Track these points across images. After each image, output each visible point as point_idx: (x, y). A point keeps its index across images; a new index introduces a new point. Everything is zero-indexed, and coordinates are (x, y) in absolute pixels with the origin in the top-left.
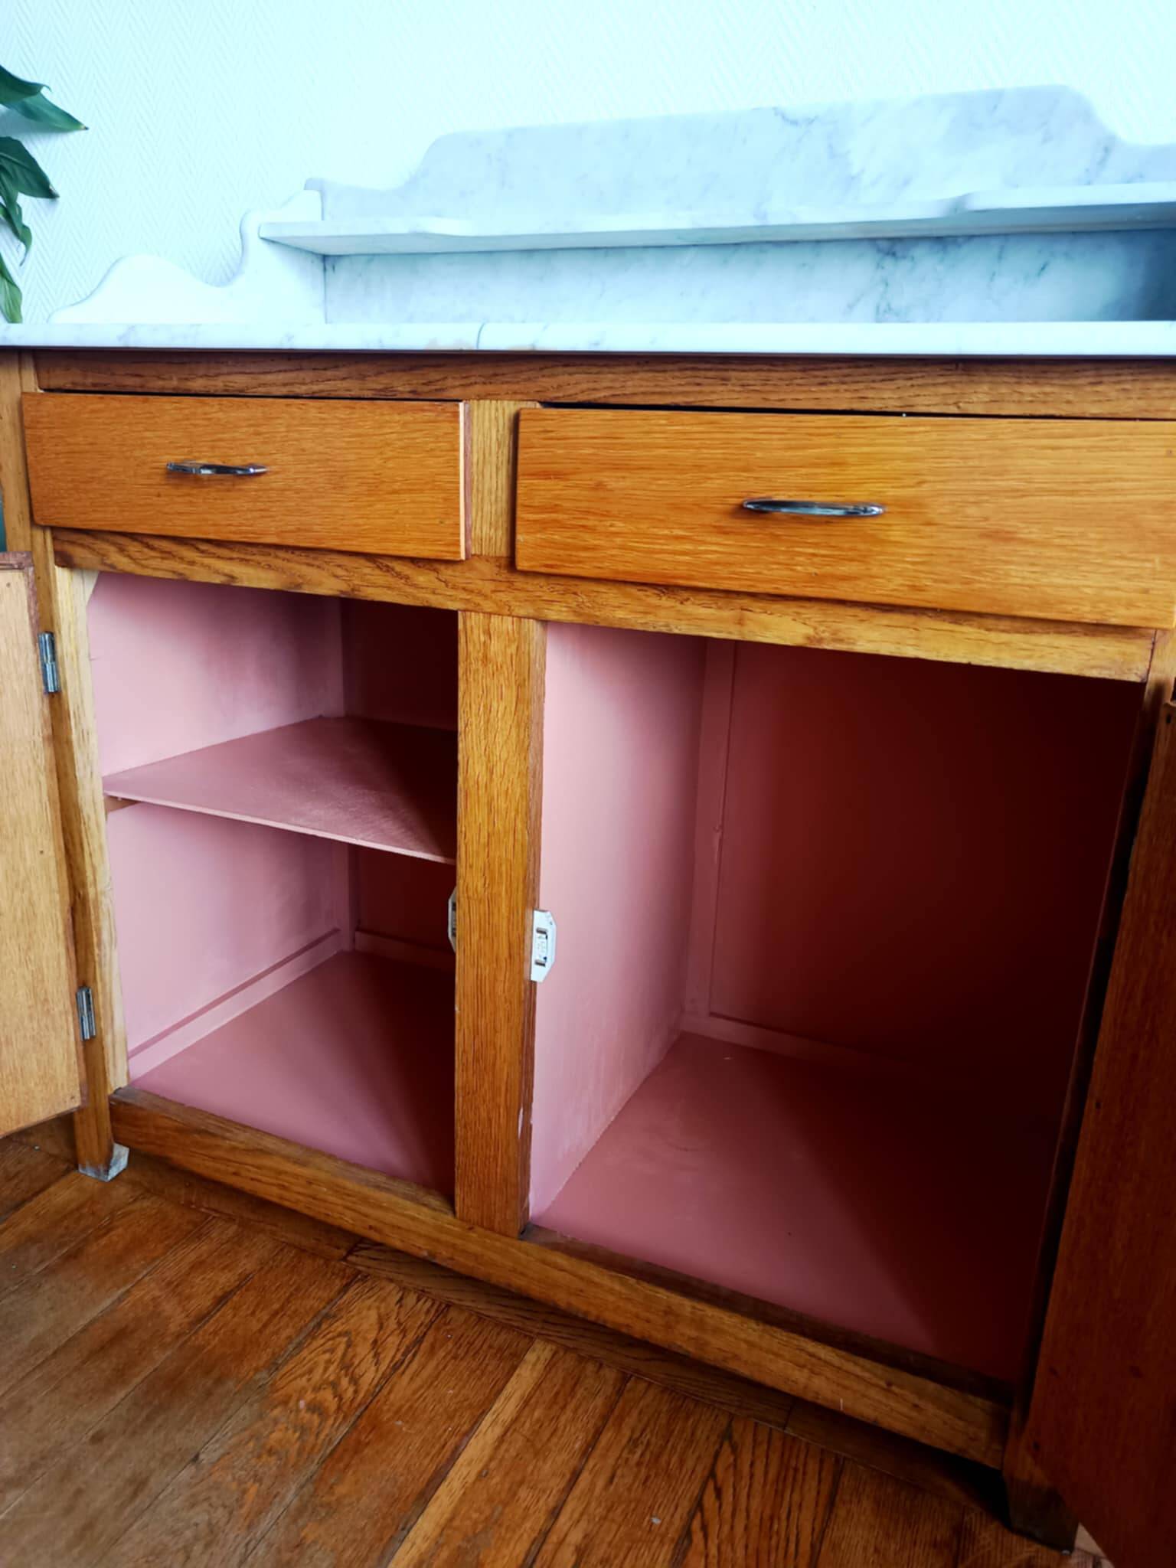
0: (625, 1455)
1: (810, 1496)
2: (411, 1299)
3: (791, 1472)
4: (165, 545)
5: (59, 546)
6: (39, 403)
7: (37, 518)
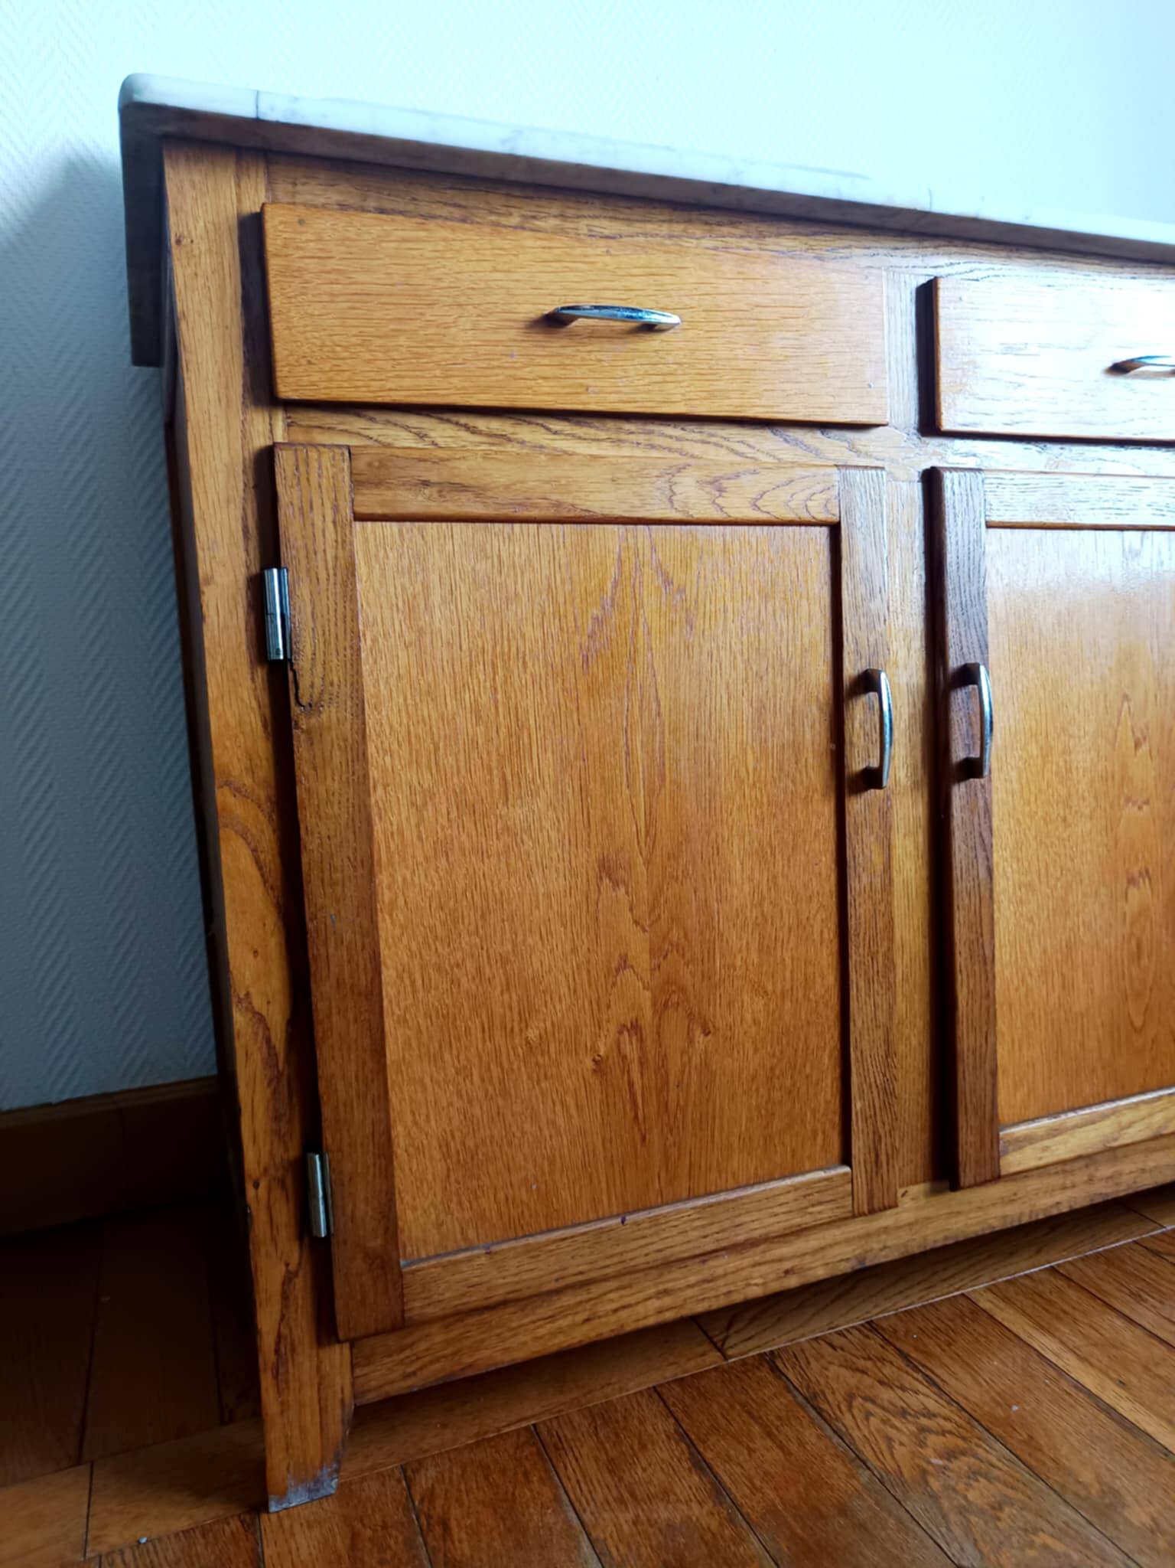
0: (1145, 1305)
2: (839, 1340)
5: (299, 436)
6: (301, 222)
7: (282, 389)
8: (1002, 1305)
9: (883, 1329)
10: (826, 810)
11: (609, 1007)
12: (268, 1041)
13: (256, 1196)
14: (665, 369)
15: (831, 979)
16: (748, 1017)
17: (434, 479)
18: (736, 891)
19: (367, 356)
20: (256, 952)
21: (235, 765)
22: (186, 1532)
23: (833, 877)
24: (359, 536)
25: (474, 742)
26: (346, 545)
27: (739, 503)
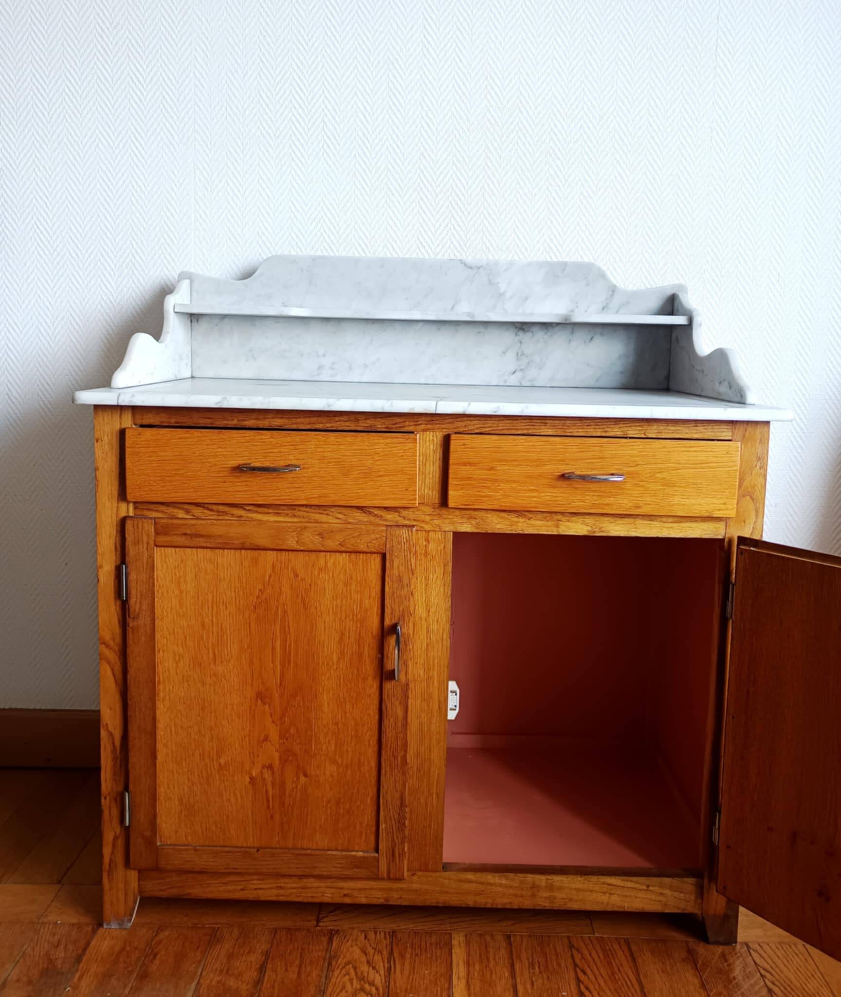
0: (531, 971)
1: (623, 959)
2: (371, 935)
3: (609, 952)
4: (221, 508)
5: (139, 512)
6: (140, 435)
7: (129, 497)
8: (463, 945)
9: (396, 937)
10: (375, 685)
11: (258, 756)
12: (113, 744)
13: (105, 803)
14: (296, 485)
15: (373, 764)
16: (328, 773)
17: (188, 532)
18: (324, 716)
19: (163, 484)
20: (111, 709)
21: (107, 637)
22: (74, 924)
23: (377, 717)
24: (158, 553)
25: (202, 637)
26: (151, 557)
27: (331, 544)
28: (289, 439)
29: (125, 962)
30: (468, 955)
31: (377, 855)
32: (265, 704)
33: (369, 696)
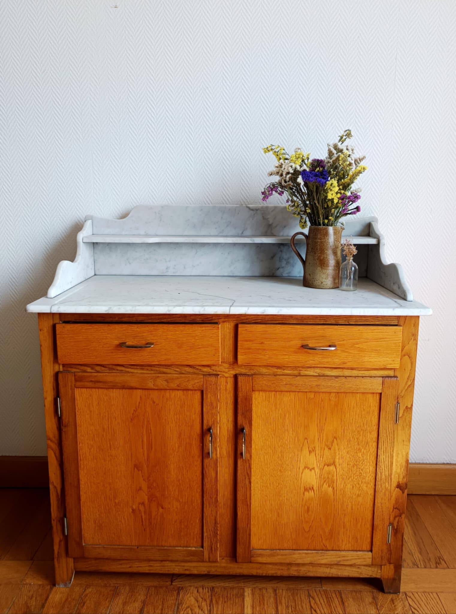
1: (337, 603)
3: (330, 599)
4: (111, 366)
5: (65, 369)
6: (64, 327)
7: (59, 362)
8: (250, 596)
9: (214, 591)
10: (199, 460)
11: (136, 498)
12: (57, 492)
13: (54, 523)
14: (152, 354)
15: (199, 501)
16: (175, 507)
17: (93, 380)
18: (172, 476)
19: (78, 354)
20: (55, 474)
21: (51, 435)
22: (40, 585)
23: (201, 477)
24: (77, 392)
25: (103, 436)
26: (73, 394)
27: (173, 385)
28: (147, 329)
29: (68, 607)
30: (253, 601)
31: (201, 549)
32: (139, 470)
33: (196, 466)
